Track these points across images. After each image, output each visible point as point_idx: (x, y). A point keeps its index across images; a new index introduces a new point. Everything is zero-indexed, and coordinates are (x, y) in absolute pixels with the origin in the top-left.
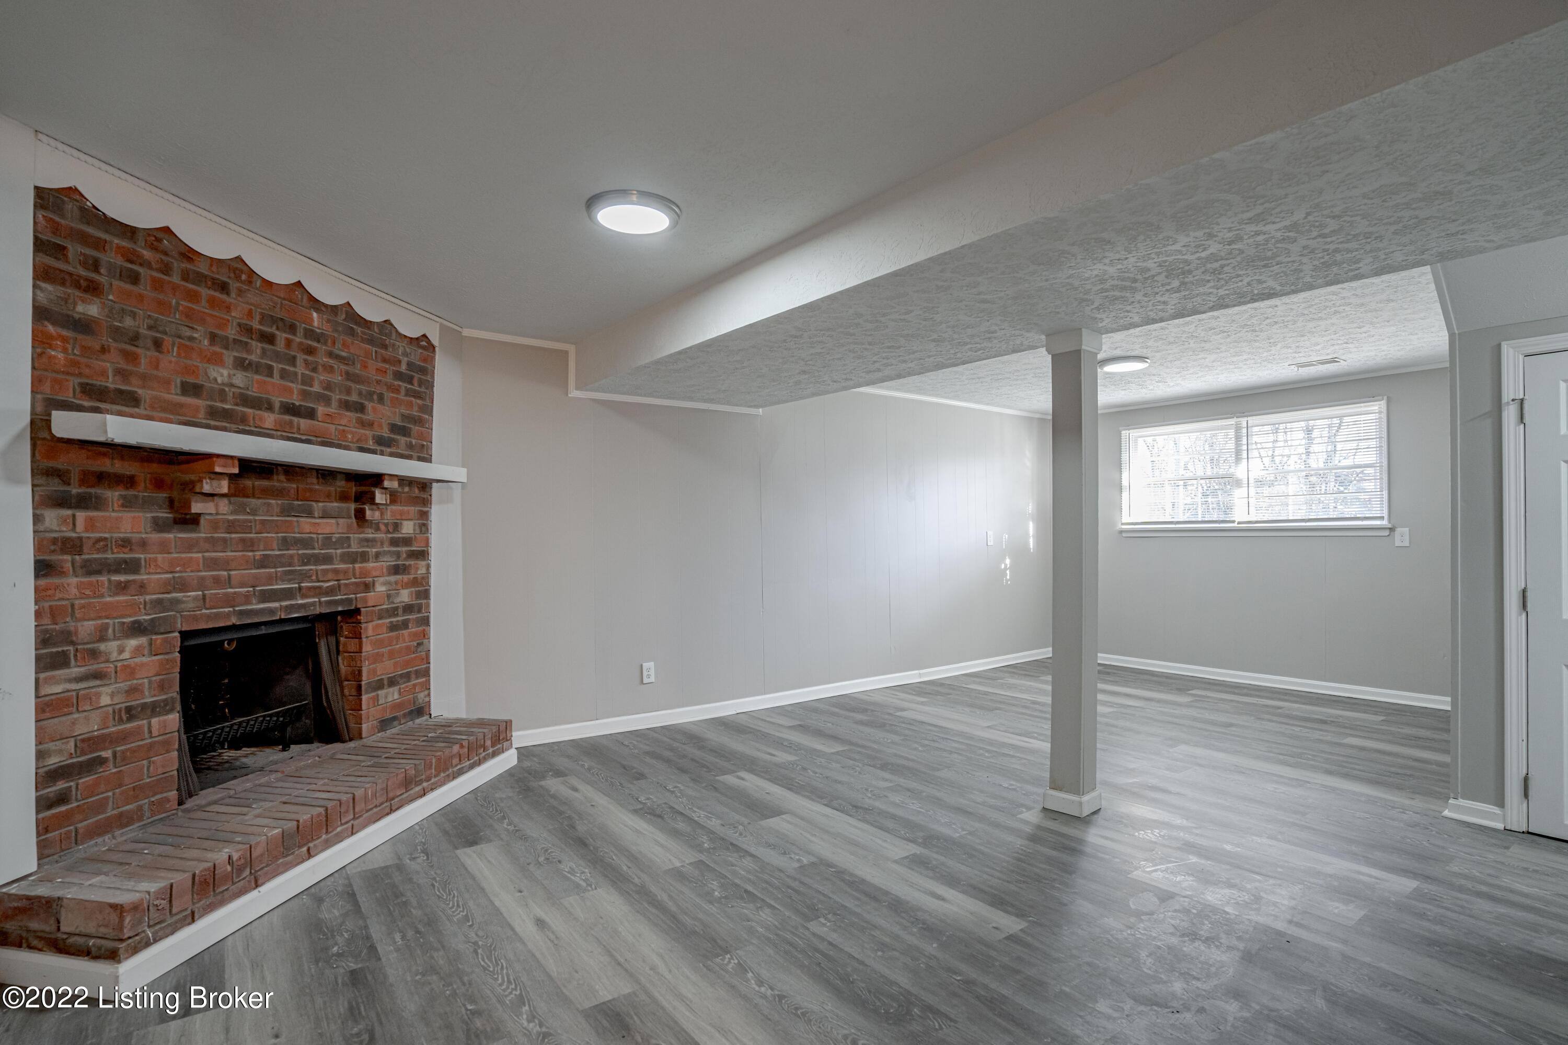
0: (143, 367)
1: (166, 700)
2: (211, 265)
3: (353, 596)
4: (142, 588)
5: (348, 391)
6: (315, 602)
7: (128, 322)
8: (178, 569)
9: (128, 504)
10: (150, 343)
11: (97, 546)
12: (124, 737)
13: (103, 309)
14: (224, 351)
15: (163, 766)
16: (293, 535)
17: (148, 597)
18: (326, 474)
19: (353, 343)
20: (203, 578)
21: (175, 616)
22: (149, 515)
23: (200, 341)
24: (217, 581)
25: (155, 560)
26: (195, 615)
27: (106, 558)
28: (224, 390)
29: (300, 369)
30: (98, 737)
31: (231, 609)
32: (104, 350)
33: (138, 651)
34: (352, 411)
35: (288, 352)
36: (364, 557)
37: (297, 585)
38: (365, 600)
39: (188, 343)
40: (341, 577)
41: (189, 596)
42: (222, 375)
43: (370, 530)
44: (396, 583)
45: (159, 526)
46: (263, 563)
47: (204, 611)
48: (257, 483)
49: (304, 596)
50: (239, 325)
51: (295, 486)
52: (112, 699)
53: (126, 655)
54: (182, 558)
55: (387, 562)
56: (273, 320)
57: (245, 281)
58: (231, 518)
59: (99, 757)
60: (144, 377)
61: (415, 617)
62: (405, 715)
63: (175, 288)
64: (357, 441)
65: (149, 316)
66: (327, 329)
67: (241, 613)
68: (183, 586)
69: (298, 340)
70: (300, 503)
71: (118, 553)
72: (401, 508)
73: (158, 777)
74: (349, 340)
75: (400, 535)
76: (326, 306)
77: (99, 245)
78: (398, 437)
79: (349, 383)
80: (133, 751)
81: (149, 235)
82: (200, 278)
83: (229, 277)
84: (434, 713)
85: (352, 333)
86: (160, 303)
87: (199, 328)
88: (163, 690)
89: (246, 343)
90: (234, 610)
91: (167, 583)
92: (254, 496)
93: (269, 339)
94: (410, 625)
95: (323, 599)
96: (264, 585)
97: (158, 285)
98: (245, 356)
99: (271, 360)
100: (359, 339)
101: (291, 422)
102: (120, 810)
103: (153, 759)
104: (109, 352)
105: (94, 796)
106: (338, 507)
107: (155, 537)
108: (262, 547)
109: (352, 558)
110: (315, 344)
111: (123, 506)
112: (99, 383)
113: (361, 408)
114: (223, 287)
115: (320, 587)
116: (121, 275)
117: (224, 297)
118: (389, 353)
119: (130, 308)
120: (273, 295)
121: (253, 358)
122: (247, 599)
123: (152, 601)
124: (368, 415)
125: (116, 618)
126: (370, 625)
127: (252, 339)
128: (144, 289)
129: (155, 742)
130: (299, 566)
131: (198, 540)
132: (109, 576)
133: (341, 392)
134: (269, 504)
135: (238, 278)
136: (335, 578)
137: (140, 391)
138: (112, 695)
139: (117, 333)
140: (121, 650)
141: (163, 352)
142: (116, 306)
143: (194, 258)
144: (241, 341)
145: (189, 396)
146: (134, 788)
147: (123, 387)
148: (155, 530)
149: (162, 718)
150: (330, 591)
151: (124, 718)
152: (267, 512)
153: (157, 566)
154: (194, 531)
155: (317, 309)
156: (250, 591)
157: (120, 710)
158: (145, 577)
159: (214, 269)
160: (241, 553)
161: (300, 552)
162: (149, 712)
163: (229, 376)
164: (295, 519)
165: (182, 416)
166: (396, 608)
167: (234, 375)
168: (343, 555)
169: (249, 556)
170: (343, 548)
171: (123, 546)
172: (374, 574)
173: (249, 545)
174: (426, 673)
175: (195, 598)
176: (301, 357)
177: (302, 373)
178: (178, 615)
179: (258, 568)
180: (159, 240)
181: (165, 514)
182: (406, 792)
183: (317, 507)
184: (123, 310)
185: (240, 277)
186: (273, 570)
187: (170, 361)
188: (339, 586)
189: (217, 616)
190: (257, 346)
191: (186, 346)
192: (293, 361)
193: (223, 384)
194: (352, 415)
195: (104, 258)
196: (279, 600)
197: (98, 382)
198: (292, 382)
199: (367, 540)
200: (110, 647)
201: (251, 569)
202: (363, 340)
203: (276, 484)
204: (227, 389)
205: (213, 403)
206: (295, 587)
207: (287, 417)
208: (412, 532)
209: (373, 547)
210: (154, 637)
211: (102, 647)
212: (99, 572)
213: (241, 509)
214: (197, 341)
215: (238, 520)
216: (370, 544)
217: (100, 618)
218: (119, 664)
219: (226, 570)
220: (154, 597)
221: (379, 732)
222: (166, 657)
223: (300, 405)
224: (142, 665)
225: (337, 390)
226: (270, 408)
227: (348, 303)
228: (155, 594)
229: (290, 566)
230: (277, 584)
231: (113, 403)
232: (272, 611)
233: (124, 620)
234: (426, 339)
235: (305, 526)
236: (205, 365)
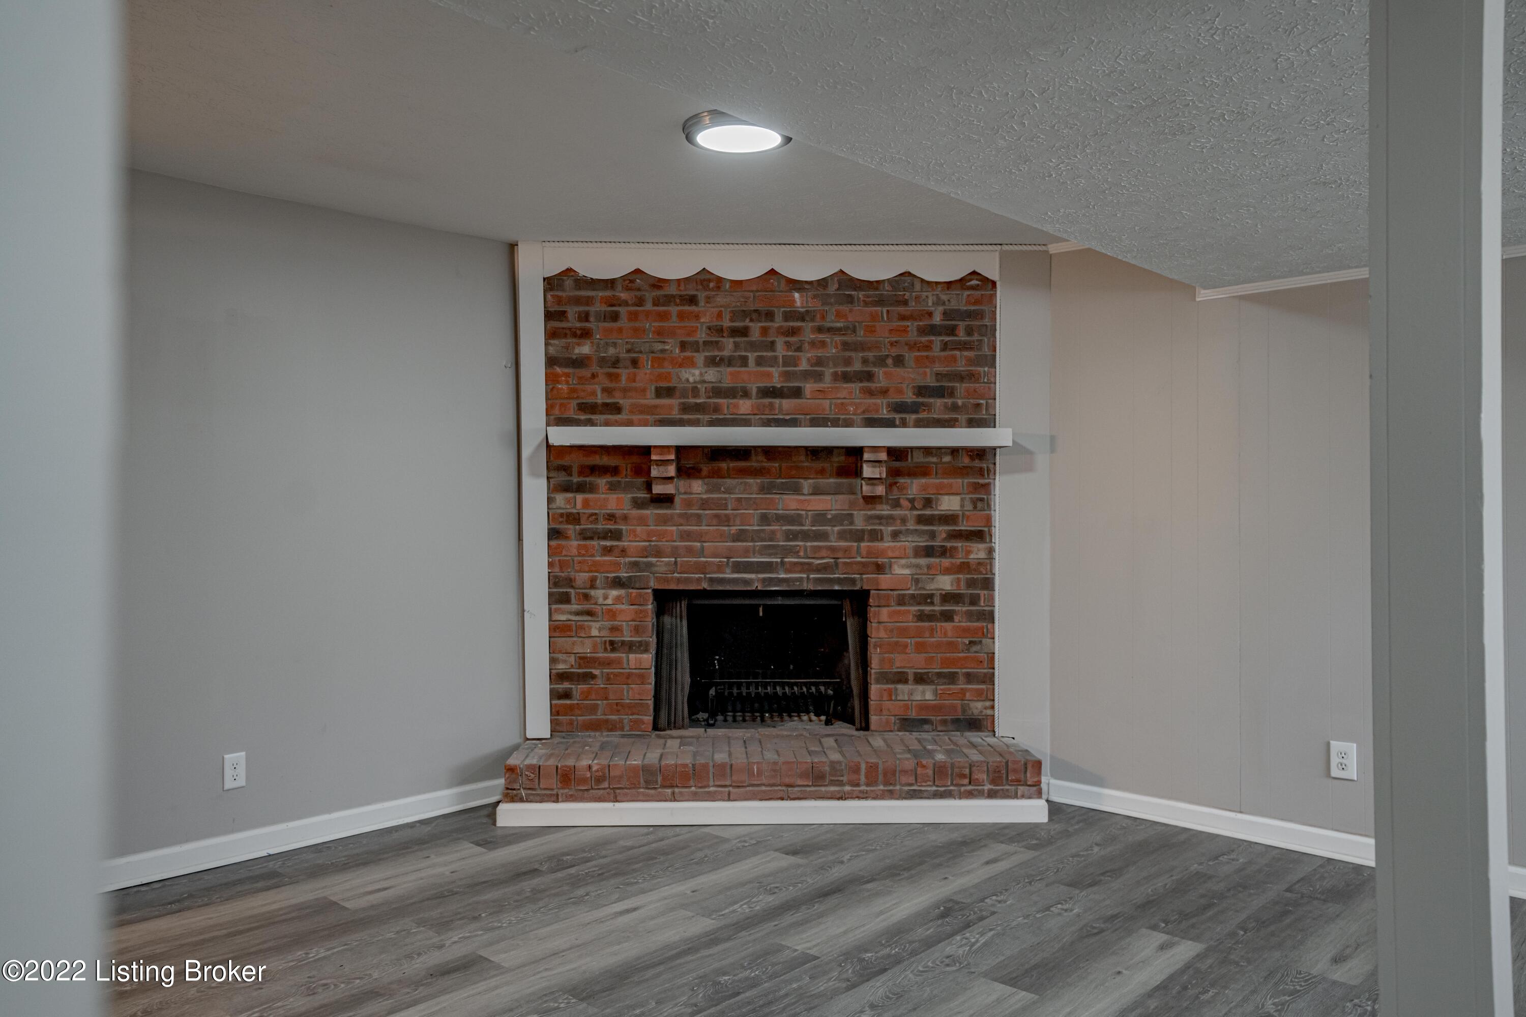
0: (624, 383)
1: (640, 642)
2: (679, 285)
3: (859, 576)
4: (623, 552)
5: (848, 362)
6: (802, 578)
7: (612, 351)
8: (654, 539)
9: (613, 488)
10: (628, 363)
11: (590, 519)
12: (609, 663)
13: (592, 346)
14: (695, 354)
15: (639, 694)
16: (775, 512)
17: (627, 560)
18: (815, 452)
19: (851, 311)
20: (677, 547)
21: (648, 576)
22: (630, 496)
23: (671, 351)
24: (690, 551)
25: (634, 531)
26: (666, 577)
27: (597, 528)
28: (696, 387)
29: (781, 350)
30: (590, 658)
31: (702, 576)
32: (594, 376)
33: (618, 599)
34: (854, 382)
35: (764, 339)
36: (875, 536)
37: (779, 560)
38: (876, 581)
39: (661, 355)
40: (840, 555)
41: (663, 561)
42: (694, 375)
43: (885, 507)
44: (929, 567)
45: (638, 504)
46: (740, 536)
47: (676, 575)
48: (732, 465)
49: (788, 571)
50: (709, 328)
51: (777, 465)
52: (599, 632)
53: (609, 601)
54: (658, 530)
55: (909, 543)
56: (745, 314)
57: (712, 288)
58: (704, 496)
59: (591, 673)
60: (625, 390)
61: (964, 609)
62: (944, 722)
63: (648, 314)
64: (864, 412)
65: (627, 342)
66: (815, 305)
67: (711, 580)
68: (658, 553)
69: (776, 325)
70: (784, 481)
71: (605, 524)
72: (938, 481)
73: (637, 701)
74: (845, 308)
75: (936, 513)
76: (810, 283)
77: (589, 301)
78: (932, 400)
79: (848, 354)
80: (616, 675)
81: (624, 280)
82: (669, 300)
83: (697, 290)
84: (999, 731)
85: (850, 300)
86: (636, 330)
87: (669, 341)
88: (638, 633)
89: (717, 342)
90: (705, 576)
91: (645, 549)
92: (729, 477)
93: (743, 332)
94: (956, 618)
95: (812, 576)
96: (740, 557)
97: (634, 316)
98: (716, 353)
99: (745, 351)
100: (862, 303)
101: (771, 404)
102: (607, 717)
103: (632, 686)
104: (598, 376)
105: (587, 700)
106: (835, 483)
107: (635, 512)
108: (738, 522)
109: (858, 536)
110: (799, 324)
111: (610, 489)
112: (592, 401)
113: (869, 376)
114: (693, 300)
115: (809, 564)
116: (605, 318)
117: (693, 308)
118: (913, 306)
119: (611, 341)
120: (745, 291)
121: (726, 353)
122: (720, 568)
123: (630, 563)
124: (879, 382)
125: (602, 573)
126: (885, 611)
127: (723, 337)
128: (624, 322)
129: (632, 674)
130: (784, 541)
131: (672, 516)
132: (598, 542)
133: (835, 365)
134: (746, 483)
135: (706, 288)
136: (832, 556)
137: (621, 402)
138: (600, 630)
139: (602, 361)
140: (606, 598)
141: (639, 368)
142: (602, 342)
143: (662, 285)
144: (712, 342)
145: (664, 398)
146: (617, 704)
147: (608, 401)
148: (634, 507)
149: (638, 656)
150: (824, 568)
151: (609, 648)
152: (744, 490)
153: (635, 536)
154: (670, 508)
155: (800, 289)
156: (724, 562)
157: (605, 642)
158: (626, 544)
159: (682, 288)
160: (715, 528)
161: (784, 528)
162: (627, 648)
163: (701, 374)
164: (778, 496)
165: (657, 415)
166: (931, 596)
167: (706, 372)
168: (839, 533)
169: (725, 530)
170: (842, 525)
171: (609, 520)
172: (890, 554)
173: (726, 521)
174: (989, 679)
175: (668, 564)
176: (780, 342)
177: (783, 356)
178: (651, 575)
179: (734, 541)
180: (632, 281)
181: (643, 495)
182: (813, 785)
183: (806, 485)
184: (607, 343)
185: (708, 286)
186: (751, 544)
187: (646, 372)
188: (837, 564)
189: (687, 580)
190: (729, 343)
191: (659, 358)
192: (772, 346)
193: (695, 382)
194: (856, 387)
195: (592, 309)
196: (757, 572)
197: (590, 400)
198: (772, 366)
199: (880, 518)
200: (598, 594)
201: (727, 542)
202: (866, 304)
203: (753, 464)
204: (699, 386)
205: (686, 400)
206: (777, 562)
207: (767, 401)
208: (958, 508)
209: (888, 524)
210: (631, 591)
211: (593, 593)
212: (591, 538)
213: (715, 489)
214: (669, 352)
215: (713, 499)
216: (884, 521)
217: (591, 571)
218: (604, 607)
219: (699, 542)
220: (634, 559)
221: (899, 731)
222: (640, 608)
223: (782, 387)
224: (622, 611)
225: (831, 363)
226: (746, 394)
227: (841, 271)
228: (633, 557)
229: (771, 540)
230: (755, 557)
231: (601, 413)
232: (747, 582)
233: (609, 575)
234: (976, 277)
235: (789, 503)
236: (677, 370)
